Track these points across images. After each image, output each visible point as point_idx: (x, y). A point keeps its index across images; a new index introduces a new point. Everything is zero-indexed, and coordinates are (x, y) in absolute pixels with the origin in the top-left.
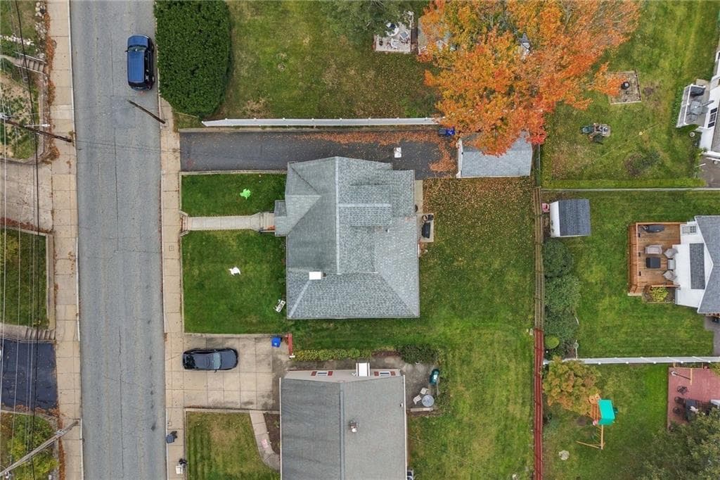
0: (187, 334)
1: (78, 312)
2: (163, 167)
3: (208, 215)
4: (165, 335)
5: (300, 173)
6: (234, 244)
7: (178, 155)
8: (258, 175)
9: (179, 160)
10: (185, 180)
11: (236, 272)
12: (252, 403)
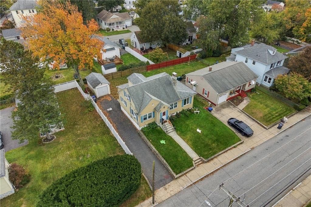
0: (241, 139)
1: (291, 191)
2: (179, 190)
3: (185, 152)
4: (253, 149)
5: (140, 106)
6: (188, 136)
7: (167, 186)
8: (150, 142)
9: (169, 184)
10: (177, 172)
11: (199, 130)
12: (239, 111)
